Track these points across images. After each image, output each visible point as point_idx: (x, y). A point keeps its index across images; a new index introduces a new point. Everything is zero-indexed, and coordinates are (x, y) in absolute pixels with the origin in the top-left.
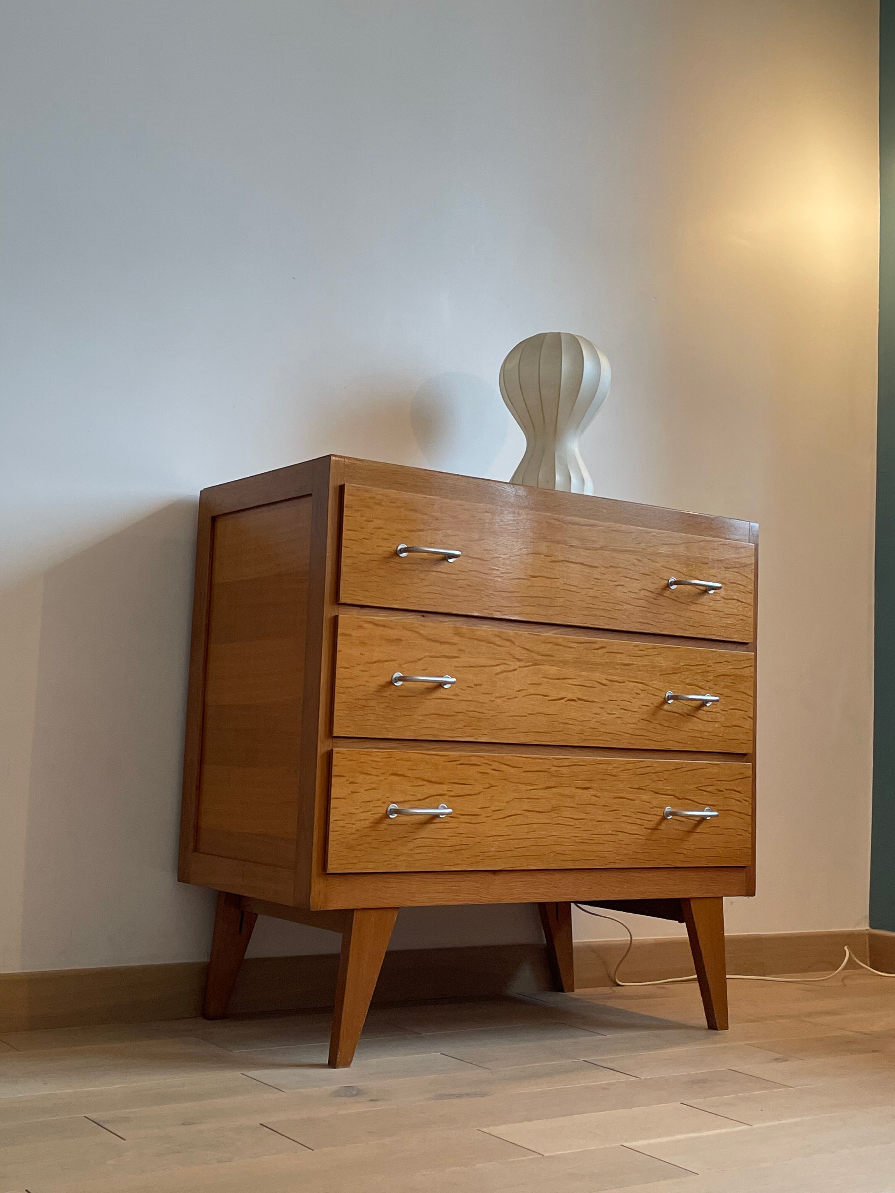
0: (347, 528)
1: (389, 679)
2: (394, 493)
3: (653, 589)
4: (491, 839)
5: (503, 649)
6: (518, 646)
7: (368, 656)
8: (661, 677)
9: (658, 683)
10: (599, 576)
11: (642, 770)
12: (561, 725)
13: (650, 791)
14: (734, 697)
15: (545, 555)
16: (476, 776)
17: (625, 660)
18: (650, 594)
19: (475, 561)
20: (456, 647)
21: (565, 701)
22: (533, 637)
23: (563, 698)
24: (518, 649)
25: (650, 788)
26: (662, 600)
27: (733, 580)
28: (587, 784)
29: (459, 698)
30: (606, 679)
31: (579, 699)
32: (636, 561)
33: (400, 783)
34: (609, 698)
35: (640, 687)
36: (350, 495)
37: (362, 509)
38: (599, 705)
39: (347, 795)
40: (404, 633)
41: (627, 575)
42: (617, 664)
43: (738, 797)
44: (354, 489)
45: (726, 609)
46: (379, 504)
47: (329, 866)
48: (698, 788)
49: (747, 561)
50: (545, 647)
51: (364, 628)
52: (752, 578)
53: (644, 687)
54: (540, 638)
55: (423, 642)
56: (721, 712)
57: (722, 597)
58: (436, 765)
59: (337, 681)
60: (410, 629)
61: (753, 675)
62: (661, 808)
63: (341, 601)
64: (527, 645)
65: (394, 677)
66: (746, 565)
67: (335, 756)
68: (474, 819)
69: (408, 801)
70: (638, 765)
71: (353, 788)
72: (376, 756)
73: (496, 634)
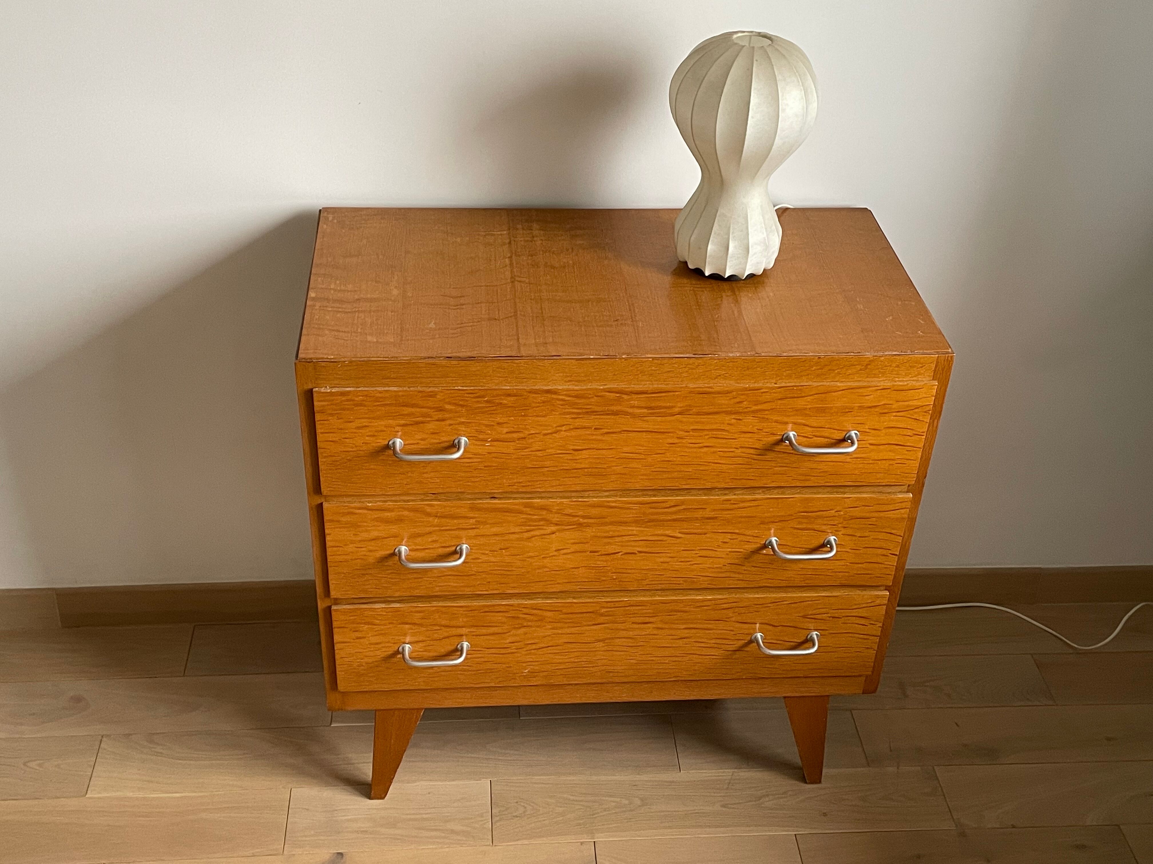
0: (322, 431)
1: (391, 552)
2: (380, 392)
3: (756, 446)
4: (524, 665)
5: (536, 517)
6: (556, 513)
7: (365, 535)
8: (762, 526)
9: (756, 531)
10: (676, 441)
11: (725, 606)
12: (613, 574)
13: (734, 622)
14: (872, 537)
15: (595, 429)
16: (504, 620)
17: (708, 513)
18: (752, 451)
19: (495, 443)
20: (474, 520)
21: (622, 555)
22: (578, 503)
23: (619, 552)
24: (556, 515)
25: (733, 619)
26: (770, 455)
27: (892, 424)
28: (647, 620)
29: (480, 561)
30: (679, 533)
31: (640, 552)
32: (733, 421)
33: (412, 629)
34: (683, 548)
35: (729, 536)
36: (319, 401)
37: (339, 412)
38: (668, 555)
39: (352, 641)
40: (406, 513)
41: (718, 436)
42: (697, 519)
43: (863, 621)
44: (325, 395)
45: (874, 455)
46: (361, 405)
47: (339, 688)
48: (804, 617)
49: (919, 404)
50: (594, 511)
51: (356, 514)
52: (925, 420)
53: (735, 536)
54: (588, 503)
55: (431, 519)
56: (850, 551)
57: (871, 444)
58: (454, 614)
59: (329, 556)
60: (415, 510)
61: (906, 516)
62: (748, 634)
63: (323, 493)
64: (568, 511)
65: (396, 550)
66: (918, 407)
67: (334, 613)
68: (502, 651)
69: (423, 641)
70: (718, 602)
71: (358, 635)
72: (382, 611)
73: (527, 505)
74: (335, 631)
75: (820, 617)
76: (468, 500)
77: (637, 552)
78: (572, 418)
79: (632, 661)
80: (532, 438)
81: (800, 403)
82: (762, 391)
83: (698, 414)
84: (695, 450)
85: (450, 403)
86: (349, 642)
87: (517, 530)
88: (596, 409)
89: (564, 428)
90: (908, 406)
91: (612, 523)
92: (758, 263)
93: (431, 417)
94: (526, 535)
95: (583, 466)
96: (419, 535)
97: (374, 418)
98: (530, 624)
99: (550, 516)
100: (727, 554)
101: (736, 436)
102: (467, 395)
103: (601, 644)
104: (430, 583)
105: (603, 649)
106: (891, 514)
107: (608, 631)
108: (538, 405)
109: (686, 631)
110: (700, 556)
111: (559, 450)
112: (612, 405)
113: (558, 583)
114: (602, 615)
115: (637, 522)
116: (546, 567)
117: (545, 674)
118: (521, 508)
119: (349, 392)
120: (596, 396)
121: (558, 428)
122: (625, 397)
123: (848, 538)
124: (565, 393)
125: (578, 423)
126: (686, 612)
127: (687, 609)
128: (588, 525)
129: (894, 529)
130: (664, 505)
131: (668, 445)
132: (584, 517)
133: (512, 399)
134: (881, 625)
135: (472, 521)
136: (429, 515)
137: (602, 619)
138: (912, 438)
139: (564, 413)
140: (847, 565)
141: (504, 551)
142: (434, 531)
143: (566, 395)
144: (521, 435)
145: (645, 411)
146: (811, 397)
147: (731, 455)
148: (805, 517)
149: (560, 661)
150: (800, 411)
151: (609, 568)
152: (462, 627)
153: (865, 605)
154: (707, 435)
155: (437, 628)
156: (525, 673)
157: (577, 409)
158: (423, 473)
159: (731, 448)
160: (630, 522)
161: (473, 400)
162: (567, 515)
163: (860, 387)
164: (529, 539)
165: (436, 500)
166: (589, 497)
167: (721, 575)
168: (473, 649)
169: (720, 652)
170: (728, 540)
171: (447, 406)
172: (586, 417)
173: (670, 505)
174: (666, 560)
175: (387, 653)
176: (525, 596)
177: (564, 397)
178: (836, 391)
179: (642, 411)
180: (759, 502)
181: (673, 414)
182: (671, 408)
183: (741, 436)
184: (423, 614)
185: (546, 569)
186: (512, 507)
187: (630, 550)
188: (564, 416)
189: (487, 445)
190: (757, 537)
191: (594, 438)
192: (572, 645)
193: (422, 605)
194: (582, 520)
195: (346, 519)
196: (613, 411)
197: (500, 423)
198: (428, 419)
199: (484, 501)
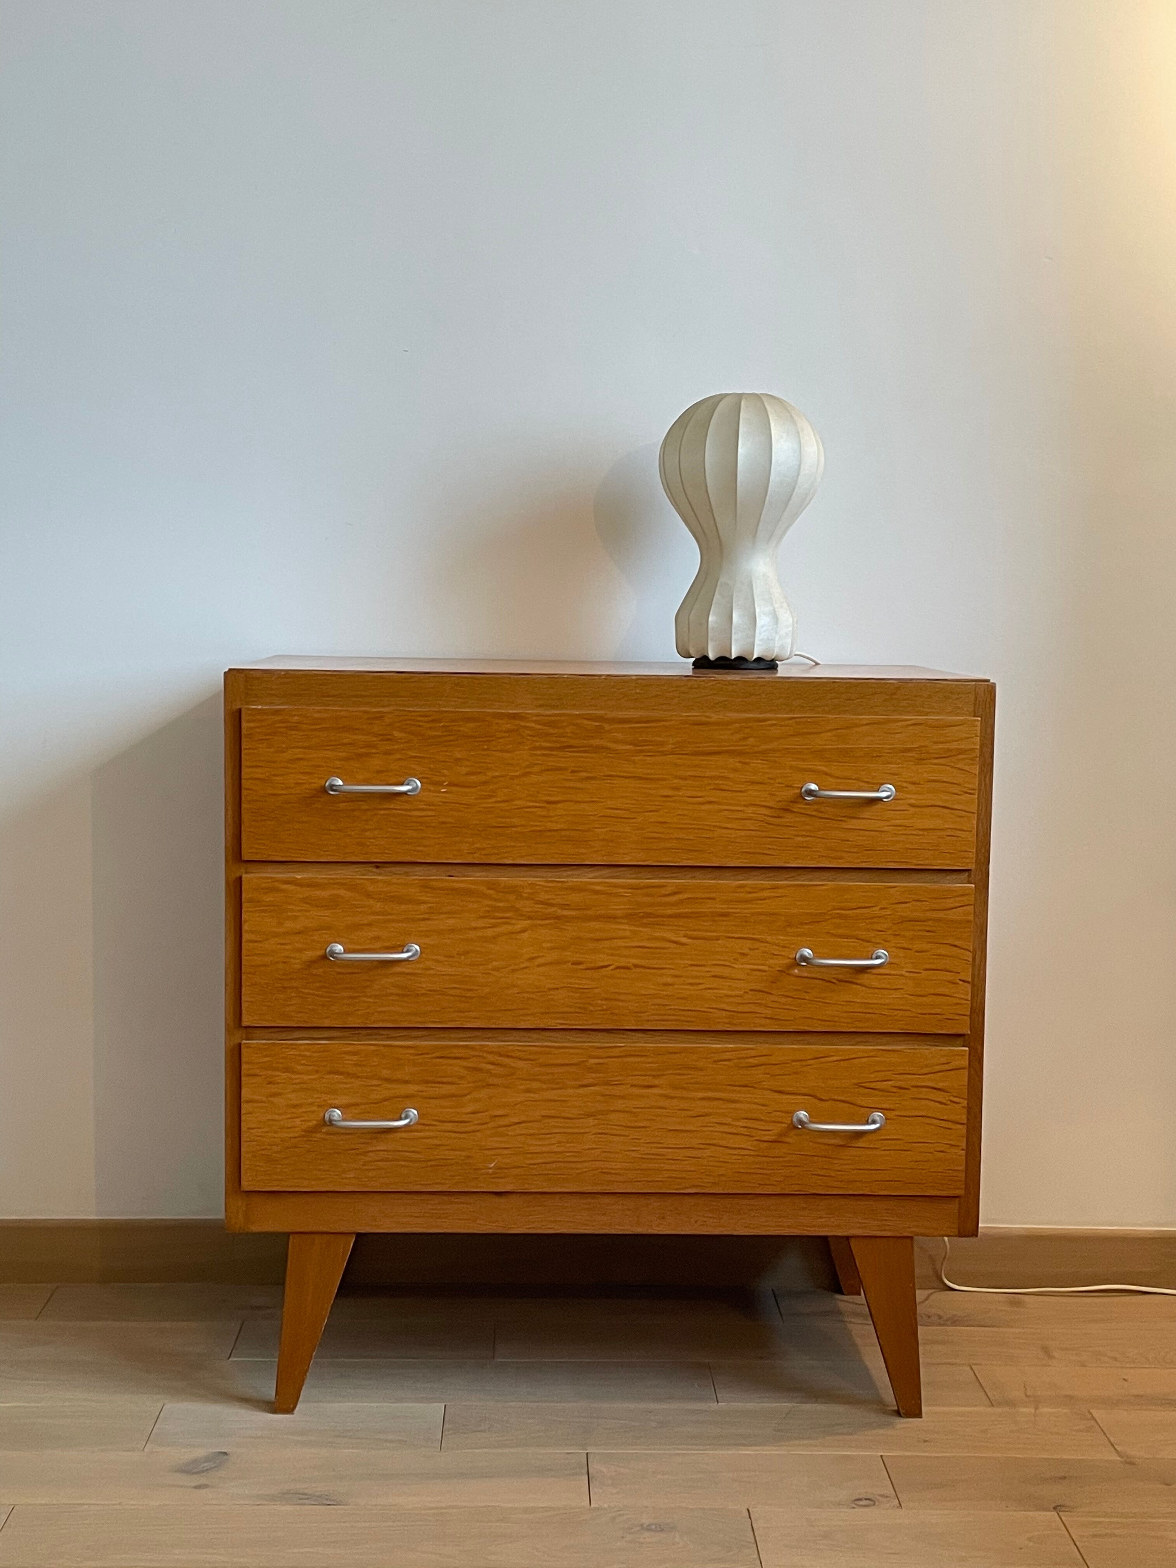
0: (248, 764)
1: (321, 953)
2: (319, 712)
3: (771, 803)
4: (490, 1152)
5: (502, 905)
6: (527, 899)
7: (289, 925)
8: (789, 930)
9: (782, 938)
10: (670, 793)
11: (753, 1062)
12: (604, 1002)
13: (767, 1089)
14: (933, 952)
15: (572, 772)
16: (464, 1072)
17: (719, 907)
18: (767, 812)
19: (454, 789)
20: (425, 906)
21: (612, 970)
22: (554, 884)
23: (608, 966)
24: (527, 902)
25: (766, 1085)
26: (789, 818)
27: (934, 776)
28: (651, 1081)
29: (432, 972)
30: (684, 936)
31: (636, 966)
32: (739, 765)
33: (343, 1083)
34: (690, 962)
35: (749, 944)
36: (248, 721)
37: (269, 737)
38: (673, 972)
39: (264, 1099)
40: (342, 892)
41: (722, 787)
42: (705, 915)
43: (940, 1097)
44: (255, 713)
45: (919, 823)
46: (296, 729)
47: (242, 1183)
48: (859, 1085)
49: (962, 747)
50: (575, 898)
51: (281, 891)
52: (973, 771)
53: (757, 945)
54: (565, 885)
55: (372, 902)
57: (912, 805)
58: (399, 1059)
59: (244, 958)
60: (352, 887)
61: (971, 918)
62: (787, 1112)
63: (246, 857)
64: (543, 896)
65: (328, 950)
66: (961, 752)
67: (244, 1051)
68: (462, 1128)
69: (357, 1105)
70: (743, 1054)
71: (274, 1089)
72: (306, 1050)
73: (491, 886)
74: (244, 1080)
75: (883, 1085)
76: (418, 875)
77: (632, 967)
78: (544, 755)
79: (634, 1154)
80: (497, 783)
81: (818, 742)
82: (770, 722)
83: (695, 754)
84: (696, 807)
85: (398, 729)
86: (262, 1102)
87: (480, 923)
88: (573, 742)
89: (536, 769)
90: (949, 750)
91: (597, 918)
92: (768, 640)
93: (376, 748)
94: (490, 933)
95: (559, 826)
96: (358, 927)
97: (309, 748)
98: (496, 1081)
99: (519, 904)
100: (748, 974)
101: (742, 787)
102: (421, 719)
103: (591, 1121)
104: (369, 1007)
105: (594, 1130)
106: (952, 915)
107: (598, 1098)
108: (503, 735)
109: (705, 1103)
110: (713, 976)
111: (530, 801)
112: (592, 738)
113: (533, 1015)
114: (591, 1070)
115: (630, 917)
116: (516, 987)
117: (517, 1171)
118: (483, 888)
119: (283, 710)
120: (574, 725)
121: (528, 770)
122: (607, 727)
123: (901, 953)
124: (534, 718)
125: (551, 762)
126: (701, 1070)
127: (700, 1064)
128: (569, 919)
129: (959, 939)
130: (663, 891)
131: (661, 799)
132: (564, 906)
133: (472, 725)
134: (965, 1103)
135: (423, 907)
136: (369, 896)
137: (590, 1077)
138: (961, 798)
139: (535, 748)
140: (906, 998)
141: (463, 957)
142: (377, 922)
143: (535, 722)
144: (482, 778)
145: (631, 747)
146: (832, 734)
147: (739, 815)
148: (840, 916)
149: (538, 1149)
150: (819, 754)
151: (596, 991)
152: (406, 1082)
153: (938, 1068)
154: (710, 784)
155: (375, 1082)
156: (490, 1168)
157: (549, 742)
158: (365, 830)
159: (738, 805)
160: (621, 918)
161: (428, 725)
162: (541, 903)
163: (888, 721)
164: (494, 938)
165: (380, 874)
166: (568, 876)
167: (740, 1009)
168: (422, 1121)
169: (749, 1143)
170: (746, 951)
171: (396, 734)
172: (561, 754)
173: (667, 893)
174: (669, 980)
175: (310, 1124)
176: (490, 1034)
177: (533, 725)
178: (857, 726)
179: (628, 747)
180: (780, 892)
181: (664, 754)
182: (662, 744)
183: (750, 787)
184: (355, 1058)
185: (516, 990)
186: (473, 887)
187: (623, 962)
188: (535, 752)
189: (443, 790)
190: (783, 947)
191: (572, 784)
192: (552, 1122)
193: (358, 1044)
194: (560, 912)
195: (268, 898)
196: (591, 746)
197: (458, 760)
198: (374, 751)
199: (438, 877)
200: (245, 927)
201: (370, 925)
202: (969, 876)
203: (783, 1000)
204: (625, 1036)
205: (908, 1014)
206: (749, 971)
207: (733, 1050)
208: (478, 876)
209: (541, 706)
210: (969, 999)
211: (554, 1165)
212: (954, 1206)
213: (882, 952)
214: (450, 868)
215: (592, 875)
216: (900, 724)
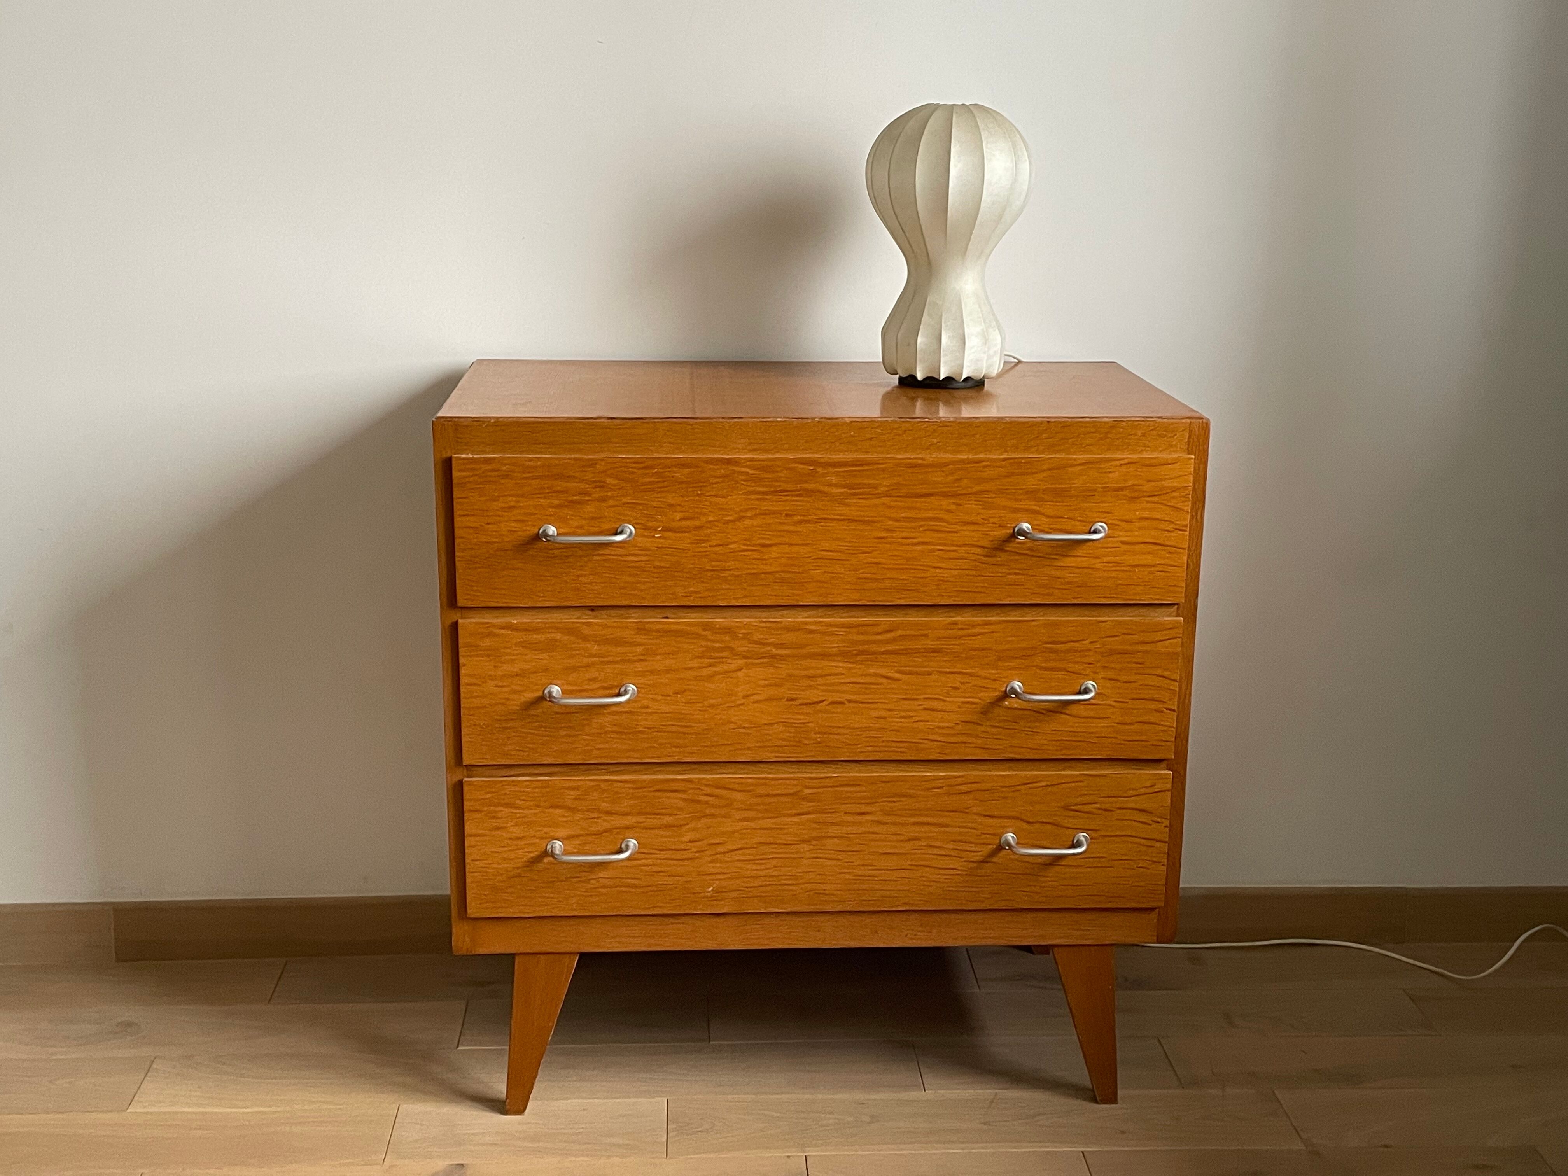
0: (461, 513)
1: (540, 694)
2: (531, 460)
3: (985, 543)
4: (707, 878)
5: (717, 645)
6: (743, 639)
7: (507, 668)
8: (1000, 664)
9: (993, 672)
10: (884, 534)
11: (964, 788)
12: (818, 735)
13: (976, 814)
14: (1140, 683)
15: (787, 515)
16: (681, 804)
17: (931, 644)
18: (979, 551)
19: (669, 534)
20: (642, 648)
21: (827, 705)
22: (768, 625)
23: (822, 701)
24: (743, 642)
25: (975, 810)
26: (1002, 557)
27: (1146, 514)
28: (864, 808)
29: (649, 710)
30: (897, 672)
31: (850, 701)
32: (953, 507)
33: (564, 816)
34: (902, 697)
35: (959, 678)
36: (460, 471)
37: (481, 486)
38: (886, 706)
39: (487, 832)
40: (558, 636)
41: (935, 528)
42: (917, 651)
43: (1143, 818)
44: (465, 461)
45: (1130, 559)
46: (507, 476)
47: (469, 911)
48: (1066, 808)
49: (1175, 484)
50: (790, 637)
51: (498, 635)
52: (1186, 508)
53: (967, 679)
54: (780, 625)
55: (589, 645)
56: (1114, 704)
57: (1123, 543)
58: (617, 793)
59: (463, 701)
60: (570, 631)
61: (1179, 649)
62: (994, 835)
63: (459, 604)
64: (757, 636)
65: (546, 691)
66: (1174, 489)
67: (466, 788)
68: (679, 855)
69: (578, 836)
70: (953, 782)
71: (495, 823)
72: (527, 787)
73: (706, 627)
74: (466, 815)
75: (1086, 808)
76: (634, 618)
77: (846, 702)
78: (758, 499)
79: (847, 876)
80: (711, 528)
81: (1031, 482)
82: (984, 463)
83: (908, 496)
84: (909, 548)
85: (611, 476)
86: (485, 835)
87: (695, 664)
88: (787, 486)
89: (749, 514)
90: (1162, 488)
91: (812, 656)
92: (978, 360)
93: (590, 495)
94: (706, 672)
95: (773, 569)
96: (575, 669)
97: (522, 496)
98: (713, 811)
99: (734, 644)
100: (960, 707)
101: (957, 528)
102: (634, 465)
103: (806, 847)
104: (587, 745)
105: (808, 855)
106: (1160, 647)
107: (815, 825)
108: (718, 480)
109: (917, 828)
110: (925, 709)
111: (744, 545)
112: (806, 482)
113: (749, 749)
114: (805, 799)
115: (844, 655)
116: (732, 722)
117: (734, 894)
118: (699, 630)
119: (494, 458)
120: (787, 469)
121: (743, 514)
122: (820, 470)
123: (1109, 684)
124: (748, 463)
125: (766, 506)
126: (913, 797)
127: (914, 792)
128: (783, 658)
129: (1166, 670)
130: (876, 629)
131: (876, 540)
132: (777, 646)
133: (686, 471)
134: (1167, 823)
135: (639, 649)
136: (585, 638)
137: (806, 806)
138: (1172, 534)
139: (749, 493)
140: (1113, 726)
141: (679, 696)
142: (593, 664)
143: (750, 467)
144: (697, 523)
145: (846, 490)
146: (1045, 474)
147: (953, 555)
148: (1052, 651)
149: (754, 873)
150: (1031, 494)
151: (810, 724)
152: (627, 814)
153: (1143, 791)
154: (921, 526)
155: (596, 815)
156: (709, 892)
157: (764, 486)
158: (581, 576)
159: (953, 545)
160: (835, 655)
161: (640, 472)
162: (756, 643)
163: (1101, 461)
164: (710, 678)
165: (595, 617)
166: (782, 617)
167: (953, 740)
168: (642, 850)
169: (960, 864)
170: (958, 685)
171: (609, 480)
172: (775, 498)
173: (880, 631)
174: (884, 713)
175: (532, 855)
176: (707, 767)
177: (747, 470)
178: (1072, 466)
179: (843, 490)
180: (993, 628)
181: (879, 496)
182: (876, 487)
183: (965, 528)
184: (578, 793)
185: (732, 726)
186: (688, 628)
187: (836, 697)
188: (749, 497)
189: (657, 536)
190: (995, 680)
191: (786, 528)
192: (766, 849)
193: (577, 779)
194: (775, 651)
195: (487, 643)
196: (807, 490)
197: (671, 506)
198: (587, 498)
199: (654, 620)
200: (463, 671)
201: (588, 666)
202: (1178, 608)
203: (994, 730)
204: (839, 766)
205: (1114, 741)
206: (960, 704)
207: (943, 778)
208: (695, 618)
209: (755, 450)
210: (1175, 726)
211: (769, 888)
212: (1154, 916)
213: (1090, 684)
214: (665, 610)
215: (806, 614)
216: (1114, 463)
